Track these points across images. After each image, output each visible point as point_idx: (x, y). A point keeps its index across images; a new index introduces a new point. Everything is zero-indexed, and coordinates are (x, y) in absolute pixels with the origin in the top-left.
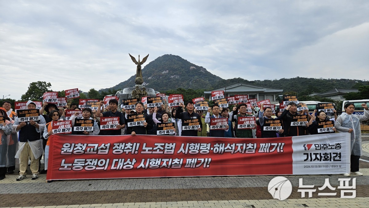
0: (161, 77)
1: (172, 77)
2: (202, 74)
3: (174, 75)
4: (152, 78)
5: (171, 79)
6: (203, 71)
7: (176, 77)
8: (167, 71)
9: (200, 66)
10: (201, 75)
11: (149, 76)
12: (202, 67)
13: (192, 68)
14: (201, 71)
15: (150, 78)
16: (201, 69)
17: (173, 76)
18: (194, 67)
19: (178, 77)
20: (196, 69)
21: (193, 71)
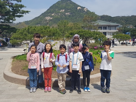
0: (60, 14)
1: (66, 14)
2: (85, 12)
3: (67, 13)
4: (54, 14)
7: (69, 14)
8: (64, 10)
9: (84, 7)
13: (79, 8)
14: (84, 10)
15: (53, 14)
18: (80, 8)
20: (81, 9)
21: (79, 10)
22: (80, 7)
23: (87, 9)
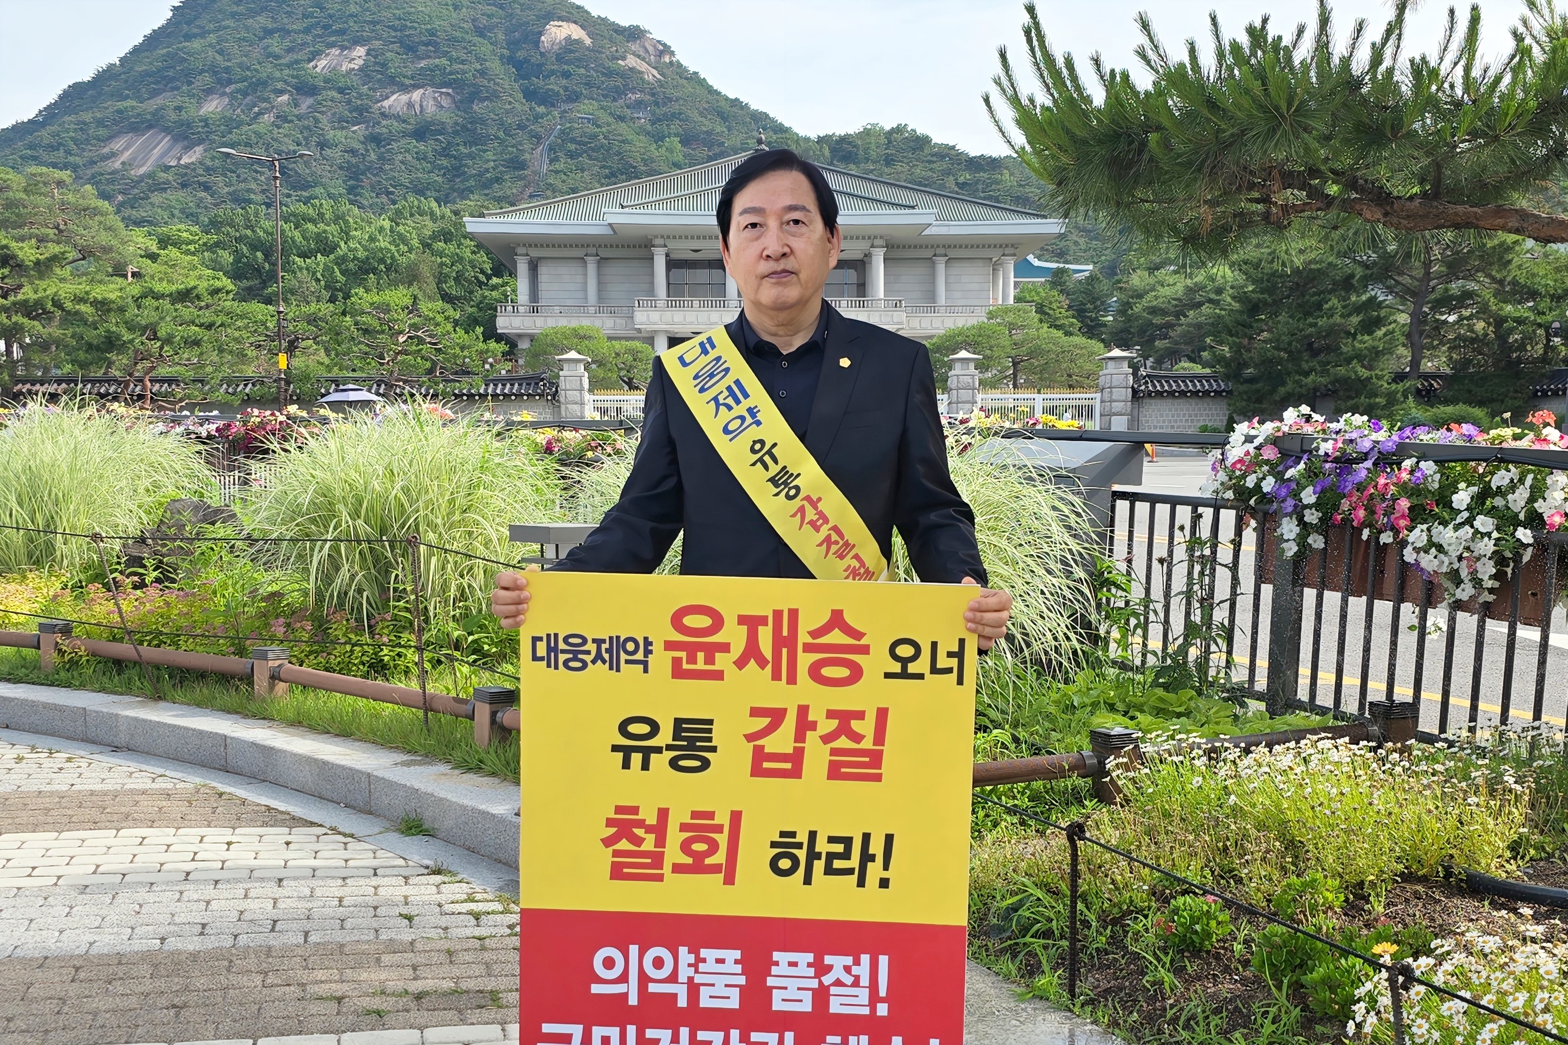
0: (304, 103)
1: (395, 101)
2: (633, 90)
3: (405, 89)
4: (234, 101)
5: (384, 115)
6: (642, 66)
7: (430, 108)
8: (360, 51)
9: (627, 24)
10: (633, 97)
11: (209, 92)
12: (635, 34)
13: (557, 33)
14: (631, 61)
15: (213, 106)
16: (634, 47)
17: (404, 98)
18: (576, 32)
19: (445, 102)
20: (588, 41)
21: (559, 58)
22: (580, 16)
23: (666, 50)
